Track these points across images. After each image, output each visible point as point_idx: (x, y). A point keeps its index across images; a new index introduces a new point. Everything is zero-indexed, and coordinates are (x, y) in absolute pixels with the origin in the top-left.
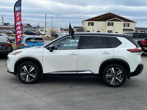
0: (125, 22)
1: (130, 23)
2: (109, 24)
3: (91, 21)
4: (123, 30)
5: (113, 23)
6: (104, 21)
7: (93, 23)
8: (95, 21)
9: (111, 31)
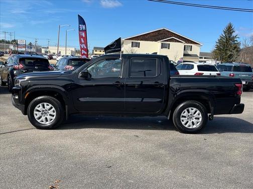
0: (186, 44)
1: (193, 45)
2: (163, 46)
3: (136, 40)
4: (184, 56)
5: (169, 44)
6: (156, 40)
7: (139, 43)
8: (142, 40)
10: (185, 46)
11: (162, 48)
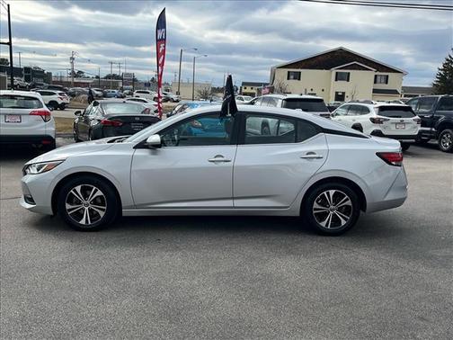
1: (390, 74)
2: (338, 78)
3: (294, 68)
4: (373, 92)
7: (300, 72)
8: (304, 68)
10: (376, 76)
11: (336, 80)
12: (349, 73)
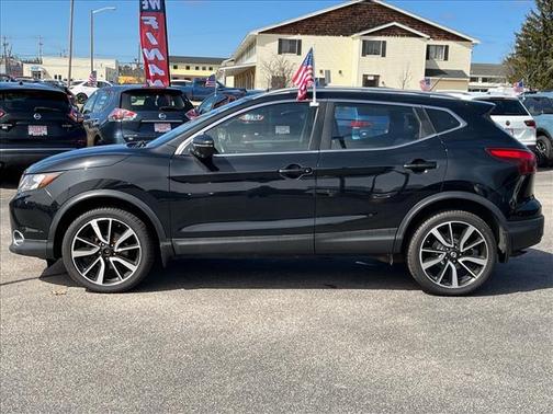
0: (432, 42)
1: (452, 44)
2: (368, 49)
3: (289, 33)
4: (426, 75)
6: (346, 33)
7: (300, 41)
8: (306, 32)
9: (377, 77)
10: (428, 46)
11: (364, 54)
12: (384, 42)
